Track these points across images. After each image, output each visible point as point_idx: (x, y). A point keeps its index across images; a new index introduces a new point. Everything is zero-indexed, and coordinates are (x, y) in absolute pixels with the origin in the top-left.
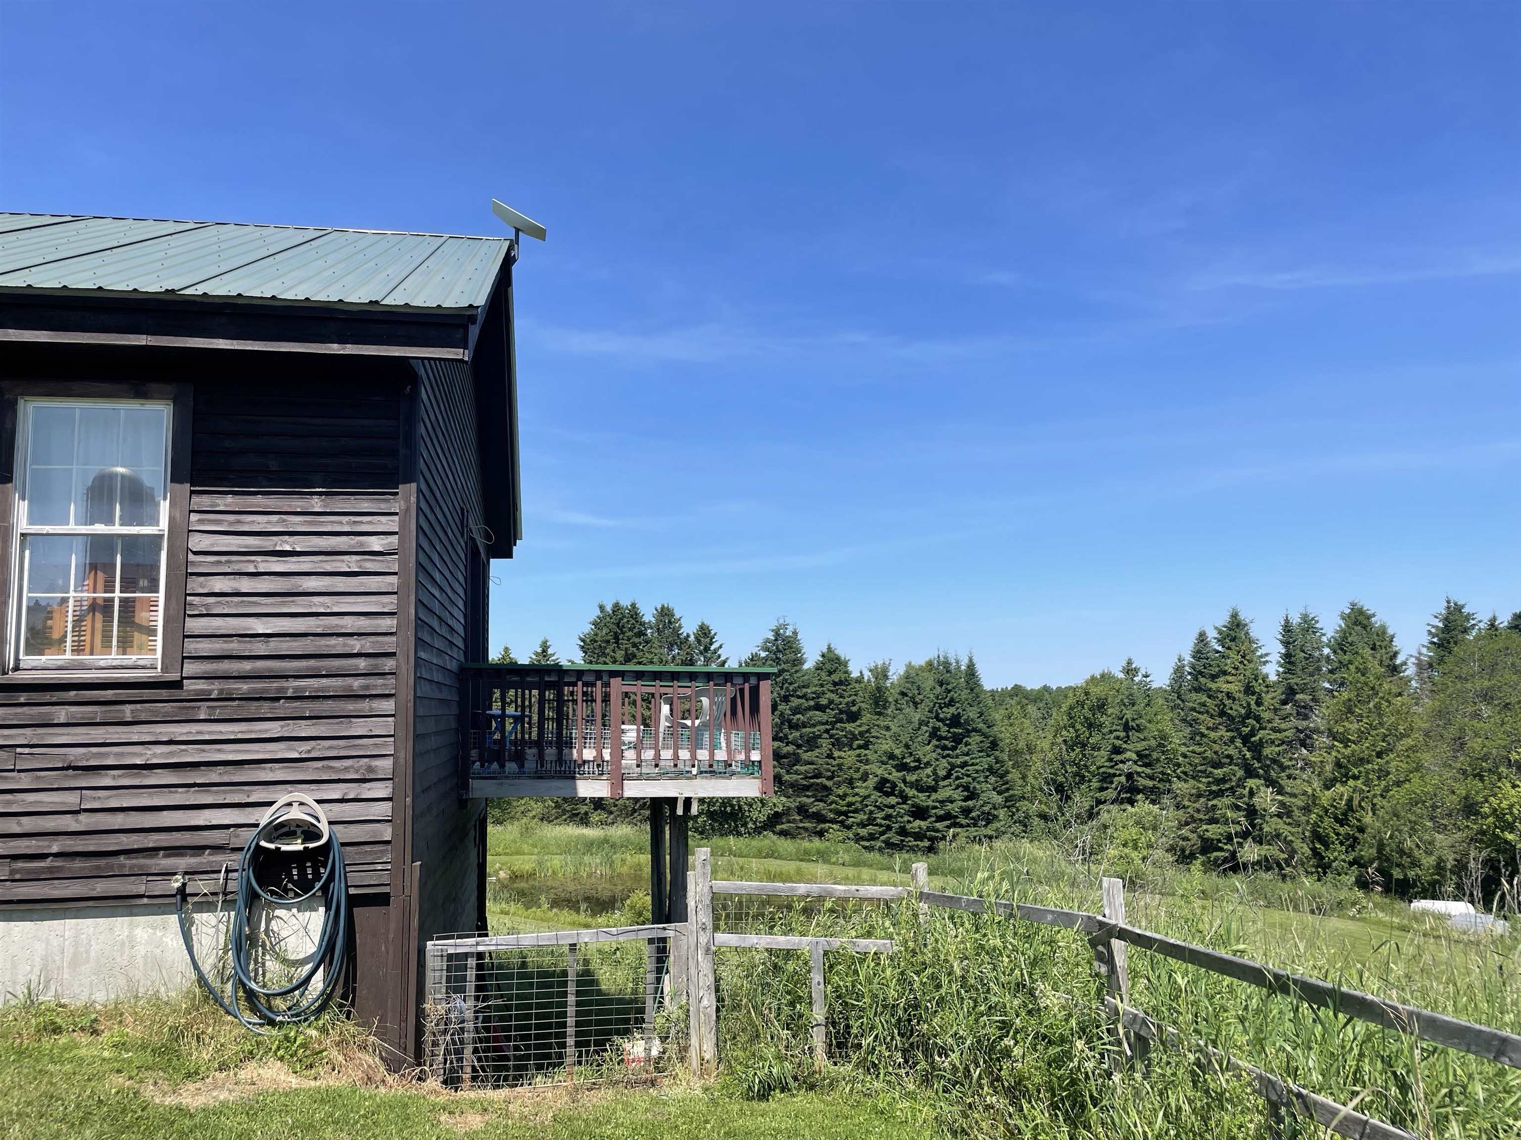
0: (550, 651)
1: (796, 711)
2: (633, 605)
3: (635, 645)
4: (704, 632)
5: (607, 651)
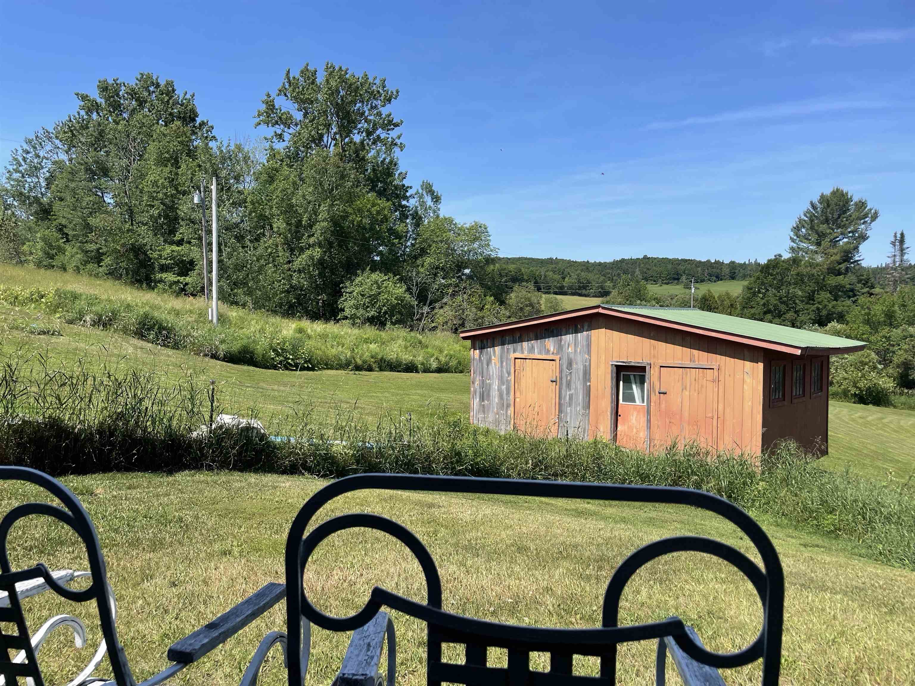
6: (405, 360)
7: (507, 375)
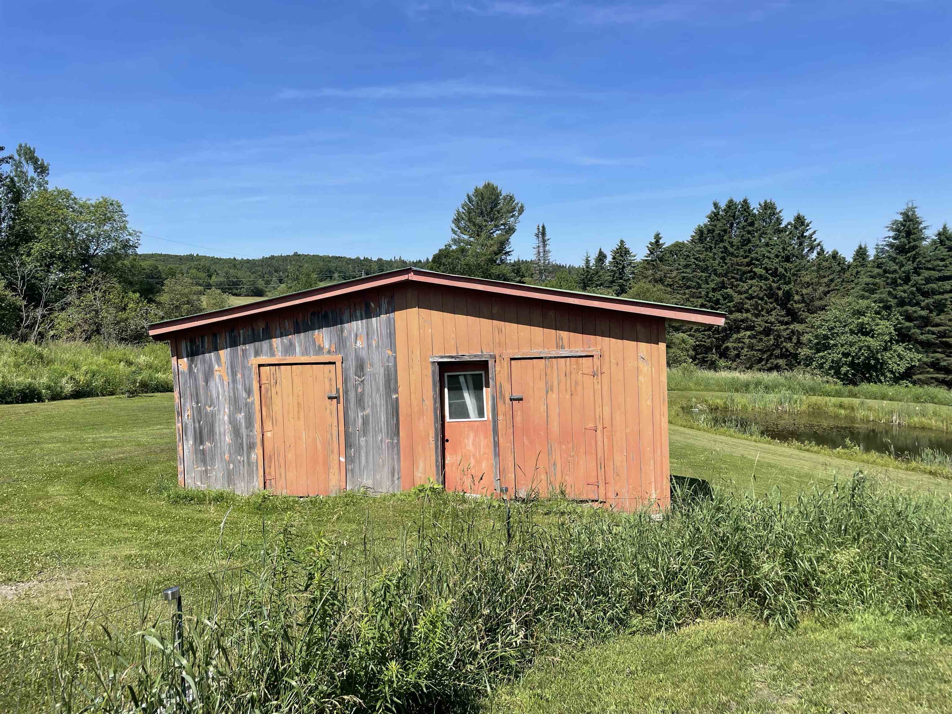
0: (661, 241)
1: (928, 280)
2: (745, 201)
3: (749, 232)
4: (800, 221)
5: (725, 238)
6: (18, 384)
7: (244, 395)
